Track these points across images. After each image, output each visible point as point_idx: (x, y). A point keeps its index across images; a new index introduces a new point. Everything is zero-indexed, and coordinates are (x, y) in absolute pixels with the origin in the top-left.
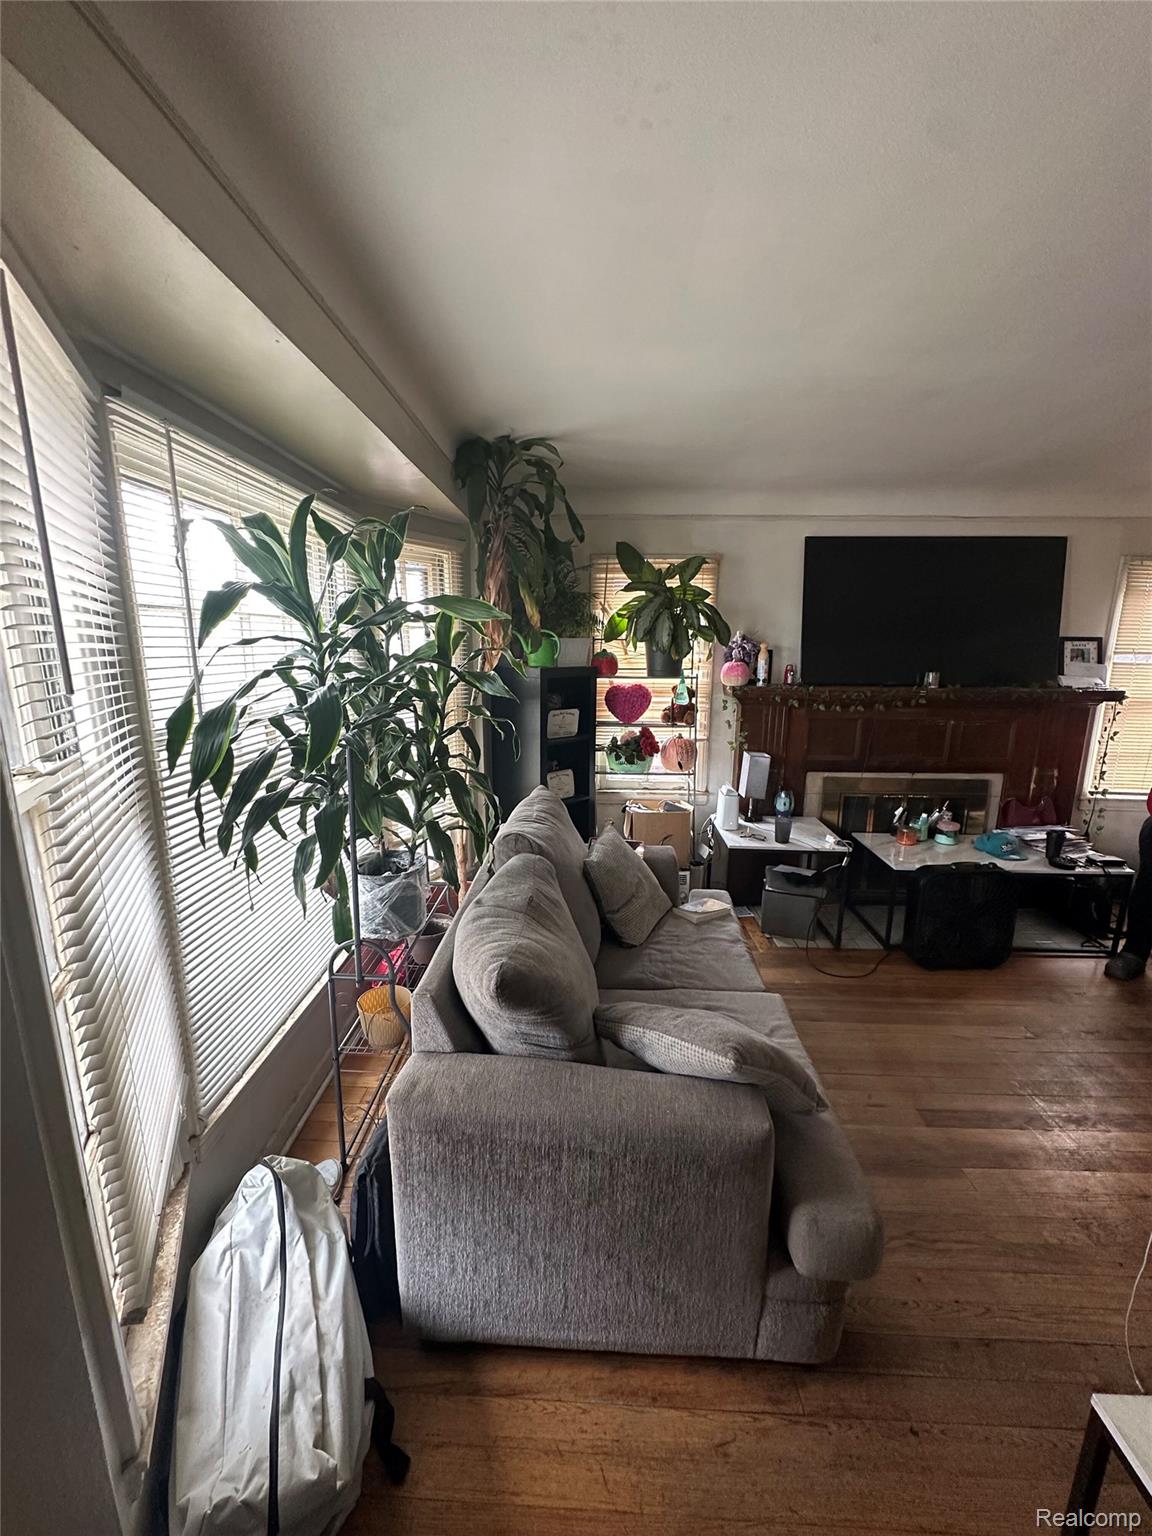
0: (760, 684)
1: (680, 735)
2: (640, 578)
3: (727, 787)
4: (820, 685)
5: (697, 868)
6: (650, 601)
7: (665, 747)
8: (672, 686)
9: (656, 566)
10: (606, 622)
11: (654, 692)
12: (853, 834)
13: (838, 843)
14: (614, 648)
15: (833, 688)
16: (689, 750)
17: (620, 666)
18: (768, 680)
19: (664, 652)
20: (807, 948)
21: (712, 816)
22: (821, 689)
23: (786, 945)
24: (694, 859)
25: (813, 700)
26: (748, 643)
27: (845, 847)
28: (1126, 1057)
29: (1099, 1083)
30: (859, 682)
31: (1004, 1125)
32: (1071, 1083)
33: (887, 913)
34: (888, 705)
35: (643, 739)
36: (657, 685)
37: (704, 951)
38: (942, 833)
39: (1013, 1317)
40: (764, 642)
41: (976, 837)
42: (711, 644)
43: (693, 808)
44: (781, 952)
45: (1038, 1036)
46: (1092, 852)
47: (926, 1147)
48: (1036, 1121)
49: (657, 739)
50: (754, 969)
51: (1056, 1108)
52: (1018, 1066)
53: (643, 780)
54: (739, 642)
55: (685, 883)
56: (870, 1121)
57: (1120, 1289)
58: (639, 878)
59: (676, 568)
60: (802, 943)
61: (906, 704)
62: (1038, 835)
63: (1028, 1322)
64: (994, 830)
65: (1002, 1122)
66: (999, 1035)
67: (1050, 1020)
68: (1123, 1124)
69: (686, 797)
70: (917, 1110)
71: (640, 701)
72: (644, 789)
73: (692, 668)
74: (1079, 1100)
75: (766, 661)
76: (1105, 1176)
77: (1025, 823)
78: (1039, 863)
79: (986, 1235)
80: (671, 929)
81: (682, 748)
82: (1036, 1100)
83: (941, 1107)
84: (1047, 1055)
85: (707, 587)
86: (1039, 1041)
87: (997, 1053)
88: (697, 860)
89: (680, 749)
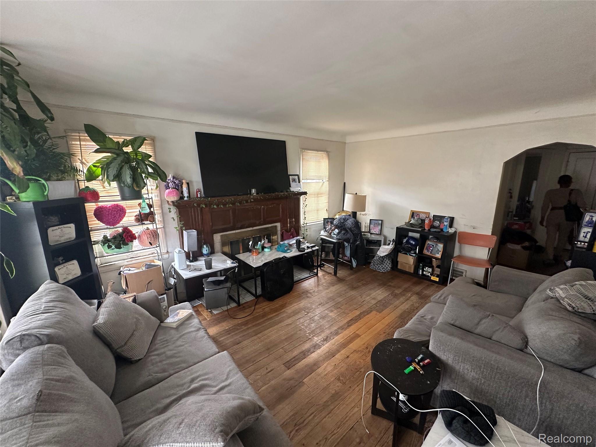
0: (186, 199)
1: (148, 228)
2: (105, 145)
3: (178, 249)
4: (213, 197)
5: (169, 291)
6: (114, 159)
7: (139, 236)
8: (138, 203)
9: (116, 140)
10: (85, 171)
11: (127, 207)
12: (236, 256)
13: (232, 263)
14: (94, 185)
15: (219, 198)
16: (155, 235)
17: (100, 195)
18: (189, 197)
19: (129, 187)
20: (228, 310)
21: (173, 264)
22: (213, 199)
23: (219, 312)
24: (167, 287)
25: (211, 204)
26: (176, 180)
27: (235, 263)
28: (329, 309)
29: (327, 322)
30: (228, 195)
31: (309, 354)
32: (321, 326)
33: (254, 283)
34: (240, 203)
35: (125, 233)
36: (127, 204)
37: (183, 343)
38: (266, 248)
39: (333, 435)
40: (184, 179)
41: (276, 246)
42: (157, 181)
43: (162, 263)
44: (217, 316)
45: (308, 313)
46: (307, 244)
47: (290, 379)
48: (316, 347)
49: (134, 232)
50: (211, 342)
51: (320, 337)
52: (306, 327)
53: (129, 255)
54: (172, 179)
55: (164, 301)
56: (270, 381)
57: (353, 397)
58: (136, 318)
59: (128, 142)
60: (225, 308)
61: (247, 202)
62: (293, 241)
63: (337, 432)
64: (280, 243)
65: (308, 353)
66: (298, 318)
67: (309, 305)
68: (337, 333)
69: (157, 258)
70: (283, 364)
71: (119, 212)
72: (131, 258)
73: (148, 194)
74: (324, 331)
75: (187, 188)
76: (338, 356)
77: (289, 238)
78: (295, 252)
79: (317, 405)
80: (162, 338)
81: (150, 234)
82: (315, 338)
83: (290, 358)
84: (312, 319)
85: (149, 152)
86: (309, 314)
87: (300, 325)
88: (169, 287)
89: (149, 235)
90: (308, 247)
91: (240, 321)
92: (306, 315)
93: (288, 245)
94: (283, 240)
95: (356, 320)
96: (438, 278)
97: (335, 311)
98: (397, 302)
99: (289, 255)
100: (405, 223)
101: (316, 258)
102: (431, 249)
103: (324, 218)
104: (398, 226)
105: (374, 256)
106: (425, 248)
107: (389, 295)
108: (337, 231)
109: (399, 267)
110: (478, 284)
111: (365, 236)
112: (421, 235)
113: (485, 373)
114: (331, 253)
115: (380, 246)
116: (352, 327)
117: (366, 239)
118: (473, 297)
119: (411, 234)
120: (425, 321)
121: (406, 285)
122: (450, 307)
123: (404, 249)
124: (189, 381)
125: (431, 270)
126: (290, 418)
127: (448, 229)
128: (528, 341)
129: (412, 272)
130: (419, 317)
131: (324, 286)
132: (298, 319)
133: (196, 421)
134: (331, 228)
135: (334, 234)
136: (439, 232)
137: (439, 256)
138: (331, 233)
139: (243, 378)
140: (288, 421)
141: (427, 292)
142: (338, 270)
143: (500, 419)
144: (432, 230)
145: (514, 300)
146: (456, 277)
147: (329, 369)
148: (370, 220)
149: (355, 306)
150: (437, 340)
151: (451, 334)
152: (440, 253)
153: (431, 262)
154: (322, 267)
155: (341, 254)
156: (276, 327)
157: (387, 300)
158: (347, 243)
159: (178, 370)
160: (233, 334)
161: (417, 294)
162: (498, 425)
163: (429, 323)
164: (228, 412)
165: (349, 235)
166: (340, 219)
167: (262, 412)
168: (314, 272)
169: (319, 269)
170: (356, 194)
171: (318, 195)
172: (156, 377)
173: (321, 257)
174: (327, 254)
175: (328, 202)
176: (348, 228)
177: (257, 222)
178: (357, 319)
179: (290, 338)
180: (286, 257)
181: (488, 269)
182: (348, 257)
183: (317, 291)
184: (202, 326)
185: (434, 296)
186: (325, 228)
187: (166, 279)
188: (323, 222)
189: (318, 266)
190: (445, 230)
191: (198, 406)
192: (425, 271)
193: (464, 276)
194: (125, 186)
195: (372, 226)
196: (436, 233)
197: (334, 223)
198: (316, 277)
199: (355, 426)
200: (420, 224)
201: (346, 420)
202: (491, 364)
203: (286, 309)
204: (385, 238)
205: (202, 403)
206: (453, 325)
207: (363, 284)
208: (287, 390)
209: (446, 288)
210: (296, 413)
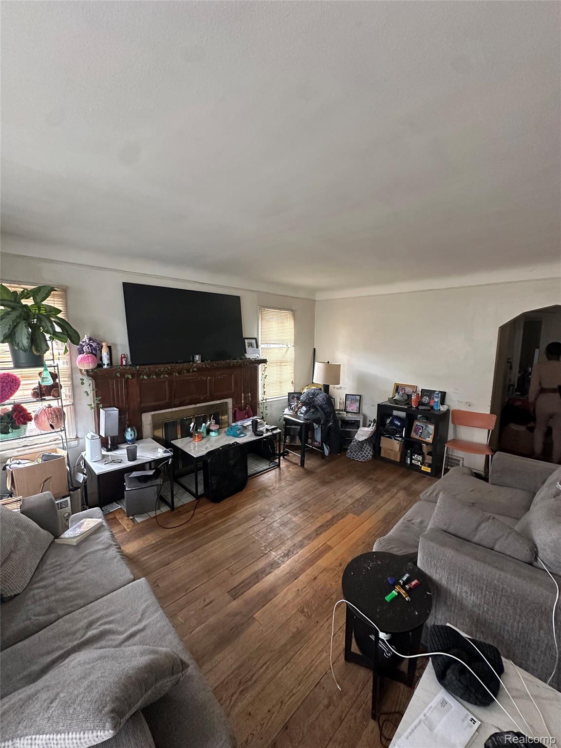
0: (105, 367)
1: (50, 405)
3: (91, 432)
4: (142, 365)
5: (75, 492)
6: (8, 313)
7: (37, 417)
8: (38, 372)
9: (12, 290)
11: (22, 377)
12: (172, 442)
13: (165, 452)
15: (150, 366)
16: (57, 414)
18: (111, 363)
19: (25, 350)
20: (156, 516)
21: (83, 454)
22: (143, 367)
23: (144, 519)
24: (72, 486)
25: (139, 373)
26: (94, 342)
27: (169, 452)
28: (294, 512)
29: (289, 530)
30: (164, 362)
31: (263, 576)
32: (281, 536)
33: (194, 477)
34: (179, 373)
35: (16, 413)
36: (23, 373)
37: (84, 568)
38: (212, 431)
39: (291, 697)
40: (104, 342)
41: (226, 429)
42: (66, 343)
43: (67, 452)
44: (141, 526)
45: (265, 518)
46: (266, 425)
47: (236, 614)
48: (274, 565)
49: (29, 411)
50: (124, 565)
51: (279, 552)
52: (262, 538)
53: (21, 442)
54: (87, 342)
55: (67, 506)
56: (207, 617)
57: (321, 637)
58: (18, 533)
59: (29, 292)
60: (153, 514)
61: (188, 371)
62: (248, 423)
63: (298, 691)
64: (232, 424)
65: (262, 574)
66: (252, 525)
67: (267, 507)
68: (301, 545)
69: (61, 445)
70: (228, 592)
71: (10, 384)
72: (23, 446)
73: (53, 360)
74: (286, 543)
75: (107, 353)
76: (302, 578)
77: (243, 418)
78: (250, 436)
79: (271, 651)
80: (54, 560)
81: (52, 414)
82: (272, 553)
83: (238, 583)
84: (270, 526)
85: (58, 306)
86: (266, 520)
87: (253, 535)
88: (75, 486)
89: (50, 415)
90: (267, 430)
91: (171, 532)
92: (262, 521)
93: (241, 427)
94: (235, 420)
95: (327, 526)
96: (430, 469)
97: (301, 515)
98: (380, 501)
99: (241, 440)
100: (389, 398)
101: (278, 444)
102: (421, 431)
103: (289, 393)
104: (380, 402)
105: (351, 441)
106: (413, 430)
107: (370, 491)
108: (304, 408)
109: (382, 455)
110: (477, 476)
111: (340, 416)
112: (407, 414)
113: (488, 597)
114: (298, 437)
115: (358, 428)
116: (323, 535)
117: (341, 419)
118: (472, 493)
119: (395, 413)
120: (412, 525)
121: (391, 479)
122: (442, 508)
123: (387, 431)
124: (84, 626)
125: (421, 458)
126: (232, 673)
127: (440, 406)
128: (537, 551)
129: (398, 460)
130: (405, 521)
131: (287, 480)
132: (251, 527)
133: (77, 696)
134: (297, 406)
135: (301, 413)
136: (429, 410)
137: (430, 440)
138: (297, 411)
139: (165, 618)
140: (230, 677)
141: (417, 487)
142: (305, 459)
143: (507, 664)
144: (421, 407)
145: (520, 496)
146: (452, 466)
147: (290, 596)
148: (346, 395)
149: (326, 507)
150: (427, 552)
151: (443, 544)
152: (431, 437)
153: (421, 448)
154: (286, 455)
155: (310, 438)
156: (221, 538)
157: (367, 499)
158: (317, 424)
159: (70, 609)
160: (160, 551)
161: (405, 489)
162: (506, 673)
163: (418, 529)
164: (130, 677)
165: (320, 414)
166: (308, 394)
167: (186, 671)
168: (275, 463)
169: (282, 458)
170: (328, 362)
171: (281, 363)
172: (37, 621)
173: (285, 442)
174: (293, 439)
175: (294, 372)
176: (318, 405)
177: (202, 398)
178: (329, 525)
179: (238, 555)
180: (237, 443)
181: (489, 455)
182: (319, 443)
183: (279, 487)
184: (114, 542)
185: (424, 493)
186: (290, 405)
187: (71, 476)
188: (287, 397)
189: (280, 455)
190: (435, 408)
191: (86, 669)
192: (414, 460)
193: (461, 465)
194: (20, 349)
195: (348, 402)
196: (425, 411)
197: (301, 399)
198: (277, 469)
199: (322, 680)
200: (406, 400)
201: (310, 672)
202: (495, 585)
203: (237, 512)
204: (365, 417)
205: (92, 665)
206: (446, 532)
207: (337, 478)
208: (231, 630)
209: (439, 480)
210: (242, 665)
